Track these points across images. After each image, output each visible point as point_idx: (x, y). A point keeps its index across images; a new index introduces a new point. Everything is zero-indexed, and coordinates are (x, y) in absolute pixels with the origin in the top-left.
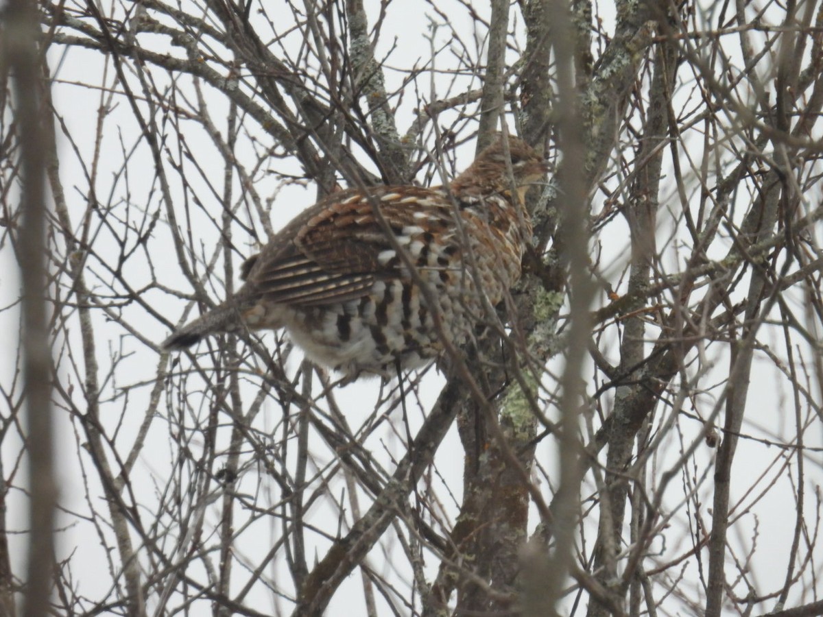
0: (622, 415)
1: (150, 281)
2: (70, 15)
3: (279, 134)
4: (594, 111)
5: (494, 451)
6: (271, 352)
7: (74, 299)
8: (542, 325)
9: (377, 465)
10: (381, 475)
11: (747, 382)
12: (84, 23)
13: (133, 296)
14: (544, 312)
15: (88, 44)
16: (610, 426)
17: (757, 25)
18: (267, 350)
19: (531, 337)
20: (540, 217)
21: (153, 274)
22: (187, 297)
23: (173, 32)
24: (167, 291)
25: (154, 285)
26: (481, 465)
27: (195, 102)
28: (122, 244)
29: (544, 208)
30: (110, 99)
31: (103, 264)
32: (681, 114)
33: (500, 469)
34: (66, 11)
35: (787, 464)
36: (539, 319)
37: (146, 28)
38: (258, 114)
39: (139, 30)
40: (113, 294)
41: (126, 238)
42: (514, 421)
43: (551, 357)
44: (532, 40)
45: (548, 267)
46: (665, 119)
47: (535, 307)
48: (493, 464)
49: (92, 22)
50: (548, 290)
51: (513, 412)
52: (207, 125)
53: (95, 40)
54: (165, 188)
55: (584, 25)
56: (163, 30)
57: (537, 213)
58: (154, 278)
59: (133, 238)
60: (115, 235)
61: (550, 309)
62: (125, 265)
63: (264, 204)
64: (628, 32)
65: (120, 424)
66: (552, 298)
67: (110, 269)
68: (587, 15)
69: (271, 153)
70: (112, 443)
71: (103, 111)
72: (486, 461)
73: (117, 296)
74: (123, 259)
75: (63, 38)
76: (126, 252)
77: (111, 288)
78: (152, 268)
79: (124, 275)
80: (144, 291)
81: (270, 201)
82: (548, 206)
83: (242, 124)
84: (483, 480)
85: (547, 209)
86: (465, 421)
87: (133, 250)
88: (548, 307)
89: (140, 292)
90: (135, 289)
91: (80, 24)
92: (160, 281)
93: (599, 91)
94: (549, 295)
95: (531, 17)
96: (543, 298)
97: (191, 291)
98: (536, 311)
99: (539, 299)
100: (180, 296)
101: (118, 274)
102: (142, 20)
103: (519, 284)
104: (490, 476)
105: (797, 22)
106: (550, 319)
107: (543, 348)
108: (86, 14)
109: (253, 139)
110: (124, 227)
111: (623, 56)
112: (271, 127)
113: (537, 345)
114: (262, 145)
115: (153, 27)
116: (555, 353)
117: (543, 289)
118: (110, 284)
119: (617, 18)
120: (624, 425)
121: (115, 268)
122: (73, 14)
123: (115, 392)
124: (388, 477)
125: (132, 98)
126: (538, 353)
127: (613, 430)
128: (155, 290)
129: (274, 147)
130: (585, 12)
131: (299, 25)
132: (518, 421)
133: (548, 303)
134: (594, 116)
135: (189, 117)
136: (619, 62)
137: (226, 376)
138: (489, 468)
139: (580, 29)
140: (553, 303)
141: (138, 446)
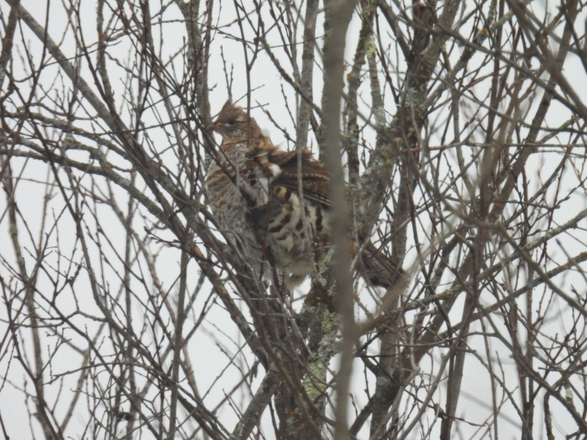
0: (381, 396)
1: (75, 310)
2: (23, 138)
3: (158, 214)
4: (360, 196)
5: (297, 416)
6: (153, 355)
7: (28, 322)
8: (328, 335)
9: (221, 426)
10: (223, 432)
11: (461, 375)
12: (33, 143)
13: (64, 319)
14: (329, 326)
15: (35, 157)
16: (372, 403)
17: (467, 142)
18: (149, 353)
19: (321, 343)
20: (327, 266)
21: (77, 305)
22: (99, 320)
23: (90, 149)
24: (86, 316)
25: (78, 312)
26: (288, 425)
27: (107, 193)
28: (56, 285)
29: (329, 260)
30: (52, 190)
31: (43, 297)
32: (419, 203)
33: (300, 428)
34: (21, 135)
35: (489, 429)
36: (325, 331)
37: (73, 146)
38: (145, 201)
39: (68, 148)
40: (50, 317)
41: (58, 281)
42: (310, 397)
43: (333, 355)
44: (322, 153)
45: (331, 297)
46: (408, 205)
47: (323, 323)
48: (296, 425)
49: (38, 142)
50: (331, 312)
51: (309, 391)
52: (114, 207)
53: (39, 154)
54: (85, 249)
55: (354, 140)
56: (84, 147)
57: (325, 263)
58: (78, 308)
59: (62, 280)
60: (51, 279)
61: (332, 324)
62: (58, 298)
63: (151, 259)
64: (383, 147)
65: (57, 400)
66: (334, 317)
67: (47, 300)
68: (356, 134)
69: (156, 226)
70: (52, 413)
71: (47, 198)
72: (291, 423)
73: (53, 318)
74: (56, 294)
75: (19, 153)
76: (58, 290)
77: (49, 313)
78: (77, 301)
79: (57, 304)
80: (71, 316)
81: (155, 257)
82: (332, 259)
83: (137, 208)
84: (290, 435)
85: (331, 261)
86: (279, 400)
87: (62, 288)
88: (332, 323)
89: (69, 317)
90: (66, 315)
91: (30, 143)
92: (81, 310)
93: (364, 182)
94: (332, 315)
95: (321, 137)
96: (327, 317)
97: (102, 316)
98: (323, 326)
99: (325, 318)
100: (95, 319)
101: (53, 304)
102: (70, 141)
103: (314, 309)
104: (294, 433)
105: (494, 140)
106: (332, 331)
107: (328, 350)
108: (34, 137)
109: (144, 217)
110: (56, 273)
111: (379, 160)
112: (153, 210)
113: (325, 348)
114: (150, 221)
115: (77, 146)
116: (336, 353)
117: (328, 311)
118: (48, 310)
119: (377, 138)
120: (382, 402)
121: (51, 300)
122: (25, 137)
123: (52, 378)
124: (228, 434)
125: (62, 189)
126: (325, 353)
127: (374, 405)
128: (78, 316)
129: (158, 223)
130: (355, 132)
131: (172, 146)
132: (312, 397)
133: (331, 321)
134: (360, 199)
135: (102, 202)
136: (377, 164)
137: (126, 369)
138: (293, 427)
139: (351, 143)
140: (334, 320)
141: (69, 415)
